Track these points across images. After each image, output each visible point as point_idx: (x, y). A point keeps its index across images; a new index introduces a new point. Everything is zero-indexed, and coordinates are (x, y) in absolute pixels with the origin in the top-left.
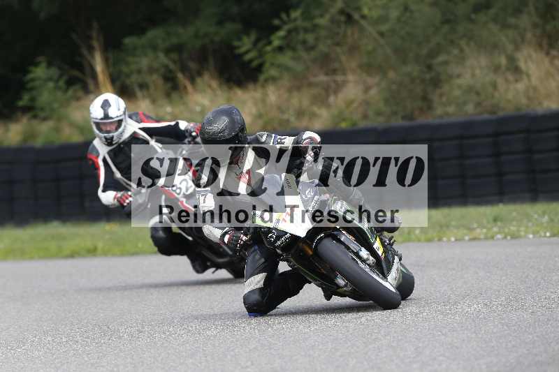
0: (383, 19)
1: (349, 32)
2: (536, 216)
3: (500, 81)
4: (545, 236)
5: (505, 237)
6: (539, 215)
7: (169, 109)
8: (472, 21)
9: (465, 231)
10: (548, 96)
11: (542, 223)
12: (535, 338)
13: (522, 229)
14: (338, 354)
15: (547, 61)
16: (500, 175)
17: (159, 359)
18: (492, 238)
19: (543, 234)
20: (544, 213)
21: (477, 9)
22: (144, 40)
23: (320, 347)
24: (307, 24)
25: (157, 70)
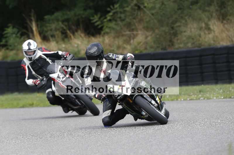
0: (153, 8)
1: (139, 13)
2: (217, 90)
3: (202, 34)
4: (221, 98)
5: (204, 99)
6: (218, 90)
7: (64, 46)
8: (190, 9)
9: (188, 96)
10: (222, 40)
11: (220, 93)
12: (217, 141)
13: (212, 95)
14: (135, 147)
15: (221, 25)
16: (202, 73)
17: (60, 150)
18: (199, 99)
19: (220, 98)
20: (221, 89)
21: (193, 3)
22: (53, 17)
23: (127, 145)
24: (122, 10)
25: (59, 29)
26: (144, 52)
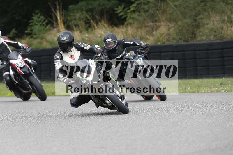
1: (162, 5)
3: (225, 26)
5: (225, 92)
7: (87, 35)
9: (209, 89)
16: (223, 65)
18: (220, 92)
24: (145, 1)
25: (82, 19)
26: (167, 43)
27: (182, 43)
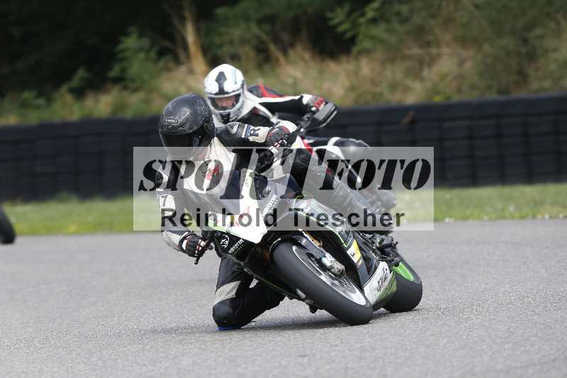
9: (560, 209)
25: (249, 41)
26: (456, 98)
27: (493, 96)
